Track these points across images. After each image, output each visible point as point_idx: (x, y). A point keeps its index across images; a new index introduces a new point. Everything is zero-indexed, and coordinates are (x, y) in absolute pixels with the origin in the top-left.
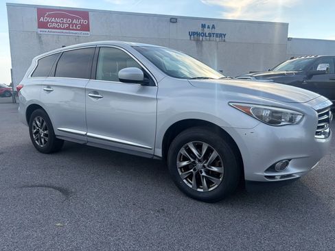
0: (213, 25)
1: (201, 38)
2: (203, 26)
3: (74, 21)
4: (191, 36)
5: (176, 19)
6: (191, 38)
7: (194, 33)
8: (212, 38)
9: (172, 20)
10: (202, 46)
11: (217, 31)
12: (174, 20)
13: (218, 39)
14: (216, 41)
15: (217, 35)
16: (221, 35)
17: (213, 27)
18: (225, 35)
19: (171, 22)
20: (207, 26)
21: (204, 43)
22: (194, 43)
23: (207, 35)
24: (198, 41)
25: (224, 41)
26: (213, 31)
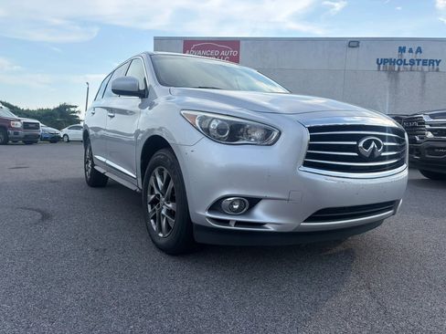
0: (419, 48)
1: (397, 66)
2: (402, 50)
3: (223, 53)
4: (379, 65)
5: (358, 42)
6: (379, 67)
7: (384, 61)
8: (415, 67)
9: (351, 44)
10: (397, 79)
11: (426, 55)
12: (354, 43)
13: (426, 68)
14: (422, 71)
15: (425, 62)
16: (432, 62)
17: (419, 50)
18: (438, 62)
19: (350, 46)
20: (407, 50)
21: (401, 74)
22: (384, 75)
23: (407, 62)
24: (391, 72)
25: (438, 70)
26: (419, 56)
